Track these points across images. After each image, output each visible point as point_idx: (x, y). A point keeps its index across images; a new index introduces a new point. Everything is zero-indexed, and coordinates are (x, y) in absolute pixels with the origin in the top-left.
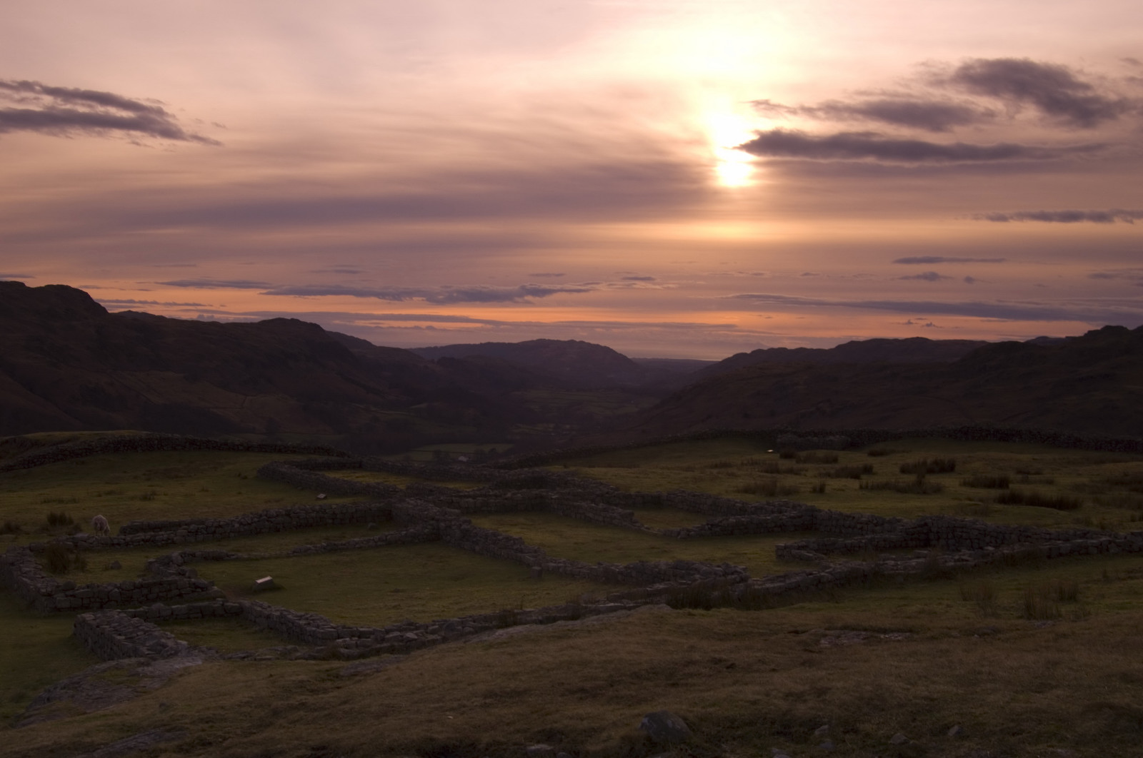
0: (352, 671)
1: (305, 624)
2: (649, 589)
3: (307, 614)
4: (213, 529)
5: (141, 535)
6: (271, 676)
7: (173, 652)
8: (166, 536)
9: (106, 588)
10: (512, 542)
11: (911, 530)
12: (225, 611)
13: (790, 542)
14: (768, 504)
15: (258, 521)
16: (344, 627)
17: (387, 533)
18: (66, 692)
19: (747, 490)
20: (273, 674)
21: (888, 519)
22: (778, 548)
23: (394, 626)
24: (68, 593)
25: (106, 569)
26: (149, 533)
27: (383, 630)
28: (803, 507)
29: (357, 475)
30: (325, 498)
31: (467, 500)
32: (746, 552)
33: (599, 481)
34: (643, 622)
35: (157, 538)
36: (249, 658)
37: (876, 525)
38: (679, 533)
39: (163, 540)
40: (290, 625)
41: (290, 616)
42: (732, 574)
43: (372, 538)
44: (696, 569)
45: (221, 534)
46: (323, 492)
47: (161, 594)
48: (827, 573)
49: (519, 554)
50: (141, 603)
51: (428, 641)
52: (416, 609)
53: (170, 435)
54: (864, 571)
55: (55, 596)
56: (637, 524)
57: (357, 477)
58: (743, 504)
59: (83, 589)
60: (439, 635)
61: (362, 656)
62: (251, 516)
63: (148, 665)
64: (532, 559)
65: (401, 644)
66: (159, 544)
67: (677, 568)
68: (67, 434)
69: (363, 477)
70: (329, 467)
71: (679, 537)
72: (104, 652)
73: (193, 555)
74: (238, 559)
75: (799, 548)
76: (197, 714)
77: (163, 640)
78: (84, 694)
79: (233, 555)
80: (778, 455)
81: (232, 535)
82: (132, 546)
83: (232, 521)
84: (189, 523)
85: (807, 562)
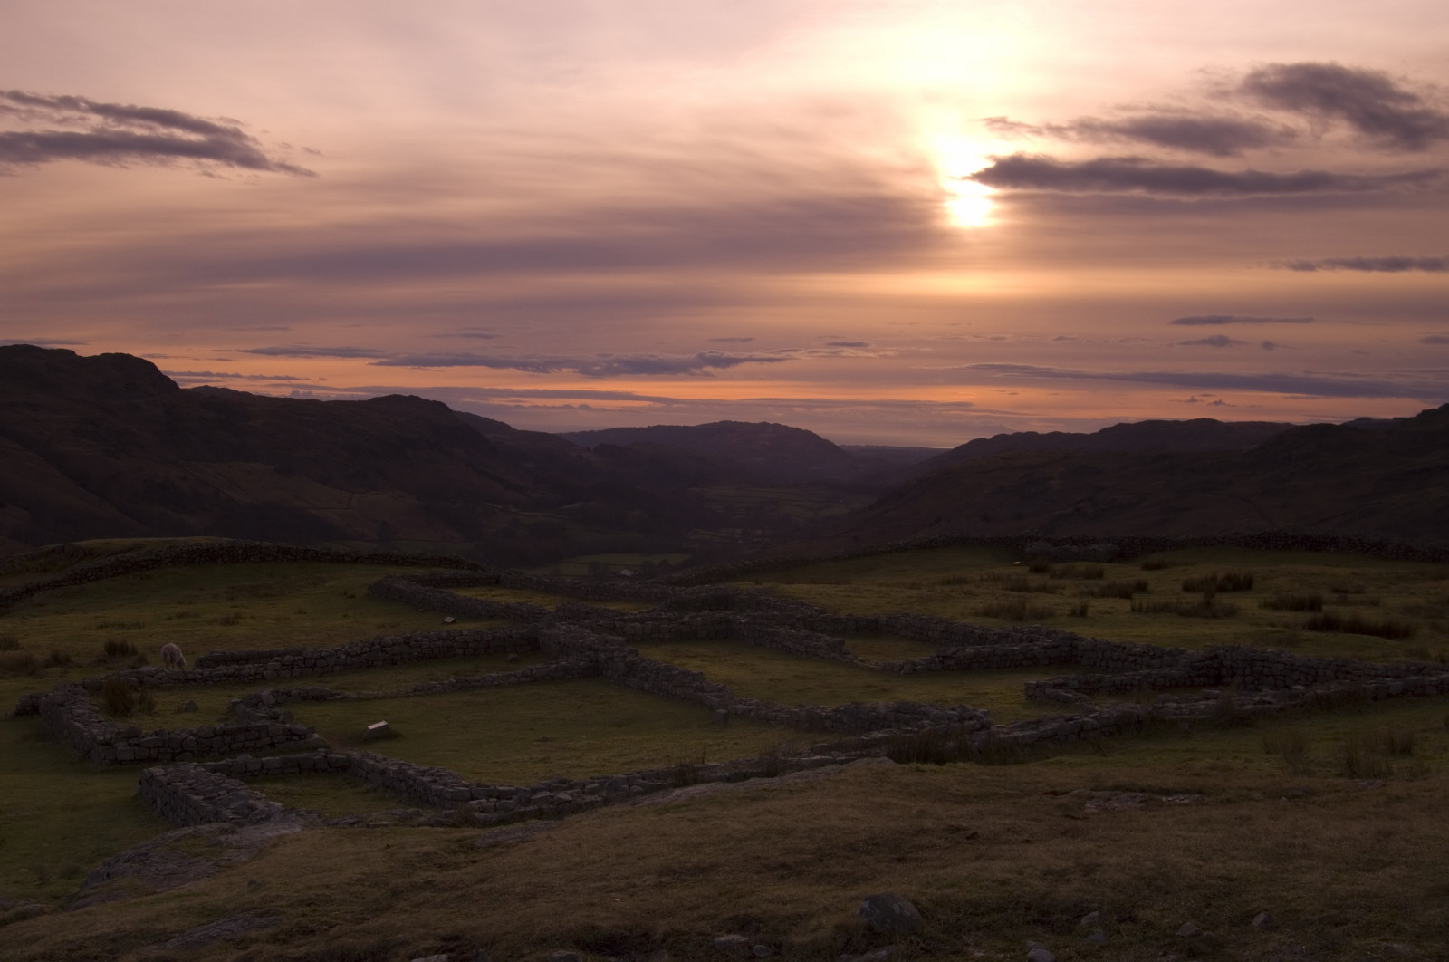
0: (491, 840)
1: (429, 782)
2: (865, 738)
3: (432, 769)
4: (313, 661)
5: (223, 669)
6: (388, 846)
7: (263, 816)
8: (253, 670)
9: (179, 735)
10: (690, 678)
11: (1198, 664)
12: (329, 764)
13: (1043, 679)
14: (1015, 630)
16: (479, 785)
17: (532, 667)
18: (131, 867)
19: (988, 613)
20: (390, 844)
21: (1168, 649)
22: (1029, 687)
23: (543, 784)
24: (131, 741)
25: (179, 711)
27: (528, 789)
28: (1060, 635)
29: (493, 593)
30: (454, 622)
31: (633, 625)
32: (988, 691)
33: (799, 601)
34: (859, 779)
35: (243, 672)
36: (360, 824)
37: (1153, 657)
38: (902, 668)
39: (250, 675)
40: (411, 782)
41: (410, 772)
42: (971, 719)
43: (513, 673)
44: (924, 713)
46: (452, 616)
47: (247, 743)
48: (1092, 718)
49: (700, 694)
50: (223, 753)
51: (586, 803)
52: (569, 762)
53: (258, 543)
54: (1138, 716)
55: (115, 746)
56: (848, 656)
57: (494, 596)
58: (983, 630)
59: (150, 736)
60: (600, 796)
61: (502, 822)
62: (360, 644)
63: (233, 832)
64: (715, 699)
65: (552, 807)
66: (245, 679)
67: (900, 712)
68: (128, 541)
69: (501, 595)
70: (458, 583)
71: (902, 672)
72: (178, 816)
73: (289, 694)
74: (344, 699)
75: (1055, 686)
76: (296, 894)
77: (251, 802)
78: (153, 869)
79: (338, 694)
80: (1028, 568)
81: (337, 668)
82: (211, 682)
83: (338, 650)
84: (283, 654)
85: (1066, 704)
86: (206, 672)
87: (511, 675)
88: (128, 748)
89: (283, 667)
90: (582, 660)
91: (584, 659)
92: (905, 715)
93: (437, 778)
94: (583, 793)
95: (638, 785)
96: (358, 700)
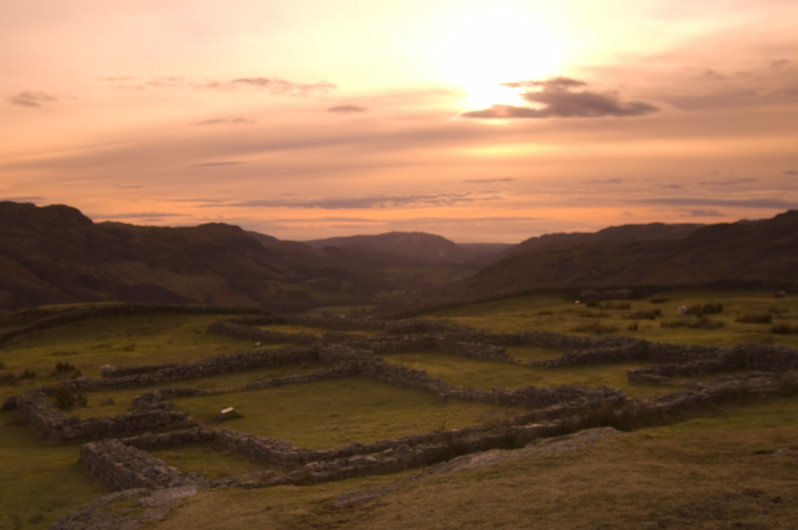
1: (270, 448)
3: (270, 439)
4: (183, 371)
5: (128, 378)
8: (146, 378)
9: (104, 420)
10: (418, 374)
11: (730, 356)
12: (201, 437)
13: (639, 368)
14: (607, 339)
15: (217, 364)
16: (304, 450)
24: (74, 426)
25: (103, 405)
26: (134, 376)
27: (336, 451)
28: (637, 341)
29: (281, 328)
30: (261, 345)
31: (374, 343)
33: (466, 326)
35: (140, 379)
36: (235, 485)
39: (145, 381)
42: (612, 395)
45: (189, 375)
46: (259, 341)
47: (148, 425)
48: (704, 392)
49: (425, 384)
50: (132, 432)
53: (143, 304)
54: (734, 390)
55: (63, 429)
56: (509, 358)
57: (282, 330)
58: (587, 340)
59: (86, 422)
62: (211, 360)
64: (436, 387)
66: (142, 384)
69: (287, 329)
70: (260, 322)
71: (546, 366)
73: (170, 392)
74: (205, 394)
79: (200, 391)
80: (585, 305)
81: (198, 375)
83: (198, 364)
84: (164, 368)
85: (656, 383)
86: (118, 380)
87: (305, 376)
88: (72, 430)
89: (165, 375)
90: (347, 365)
91: (349, 365)
92: (567, 393)
93: (276, 446)
94: (383, 455)
95: (420, 449)
96: (213, 394)
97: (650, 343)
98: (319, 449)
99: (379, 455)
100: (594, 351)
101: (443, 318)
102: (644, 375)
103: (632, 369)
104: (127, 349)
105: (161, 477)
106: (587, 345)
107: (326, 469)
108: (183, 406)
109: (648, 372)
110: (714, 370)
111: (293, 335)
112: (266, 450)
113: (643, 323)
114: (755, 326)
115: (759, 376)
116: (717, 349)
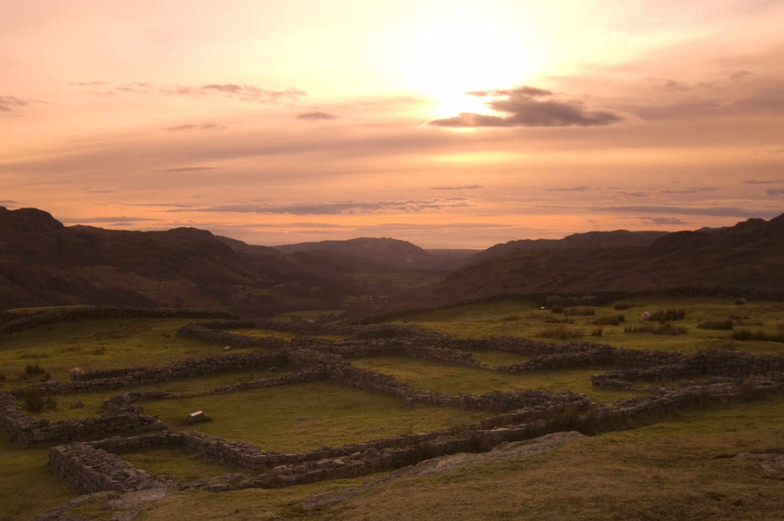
1: (239, 451)
3: (240, 442)
4: (152, 374)
5: (97, 381)
7: (135, 481)
8: (116, 381)
9: (73, 423)
10: (385, 378)
11: (691, 361)
12: (170, 440)
13: (603, 373)
14: (572, 344)
15: (187, 368)
16: (273, 453)
17: (286, 374)
19: (544, 335)
21: (670, 353)
22: (594, 378)
23: (313, 451)
24: (44, 428)
25: (72, 408)
26: (103, 379)
27: (305, 454)
28: (601, 347)
29: (251, 332)
30: (230, 349)
31: (343, 347)
32: (566, 381)
33: (434, 331)
37: (661, 358)
38: (511, 368)
39: (114, 384)
40: (226, 452)
41: (225, 445)
42: (577, 399)
43: (275, 378)
45: (159, 378)
46: (228, 345)
47: (116, 427)
48: (667, 397)
49: (393, 388)
50: (101, 434)
51: (354, 466)
52: (320, 434)
53: (113, 307)
55: (32, 432)
56: (475, 363)
57: (251, 334)
58: (551, 345)
59: (55, 425)
60: (362, 461)
63: (118, 498)
64: (403, 391)
65: (331, 469)
66: (112, 387)
69: (255, 333)
70: (229, 327)
71: (511, 371)
72: (75, 479)
73: (139, 395)
74: (174, 397)
77: (125, 470)
79: (170, 394)
80: (550, 310)
81: (167, 378)
82: (90, 389)
83: (167, 368)
84: (134, 371)
85: (619, 388)
86: (88, 383)
87: (274, 379)
88: (41, 433)
89: (135, 379)
90: (316, 369)
91: (318, 368)
92: (531, 398)
93: (244, 449)
94: (351, 459)
95: (387, 452)
96: (182, 397)
97: (614, 349)
98: (287, 453)
99: (347, 459)
100: (559, 356)
101: (411, 323)
102: (607, 380)
103: (596, 374)
104: (97, 353)
105: (130, 480)
106: (552, 350)
107: (294, 472)
108: (152, 409)
109: (611, 377)
110: (677, 375)
111: (262, 339)
112: (235, 453)
113: (607, 329)
114: (716, 332)
115: (720, 381)
116: (679, 354)
